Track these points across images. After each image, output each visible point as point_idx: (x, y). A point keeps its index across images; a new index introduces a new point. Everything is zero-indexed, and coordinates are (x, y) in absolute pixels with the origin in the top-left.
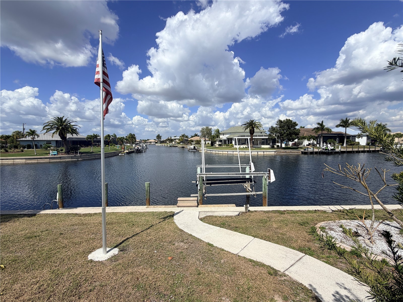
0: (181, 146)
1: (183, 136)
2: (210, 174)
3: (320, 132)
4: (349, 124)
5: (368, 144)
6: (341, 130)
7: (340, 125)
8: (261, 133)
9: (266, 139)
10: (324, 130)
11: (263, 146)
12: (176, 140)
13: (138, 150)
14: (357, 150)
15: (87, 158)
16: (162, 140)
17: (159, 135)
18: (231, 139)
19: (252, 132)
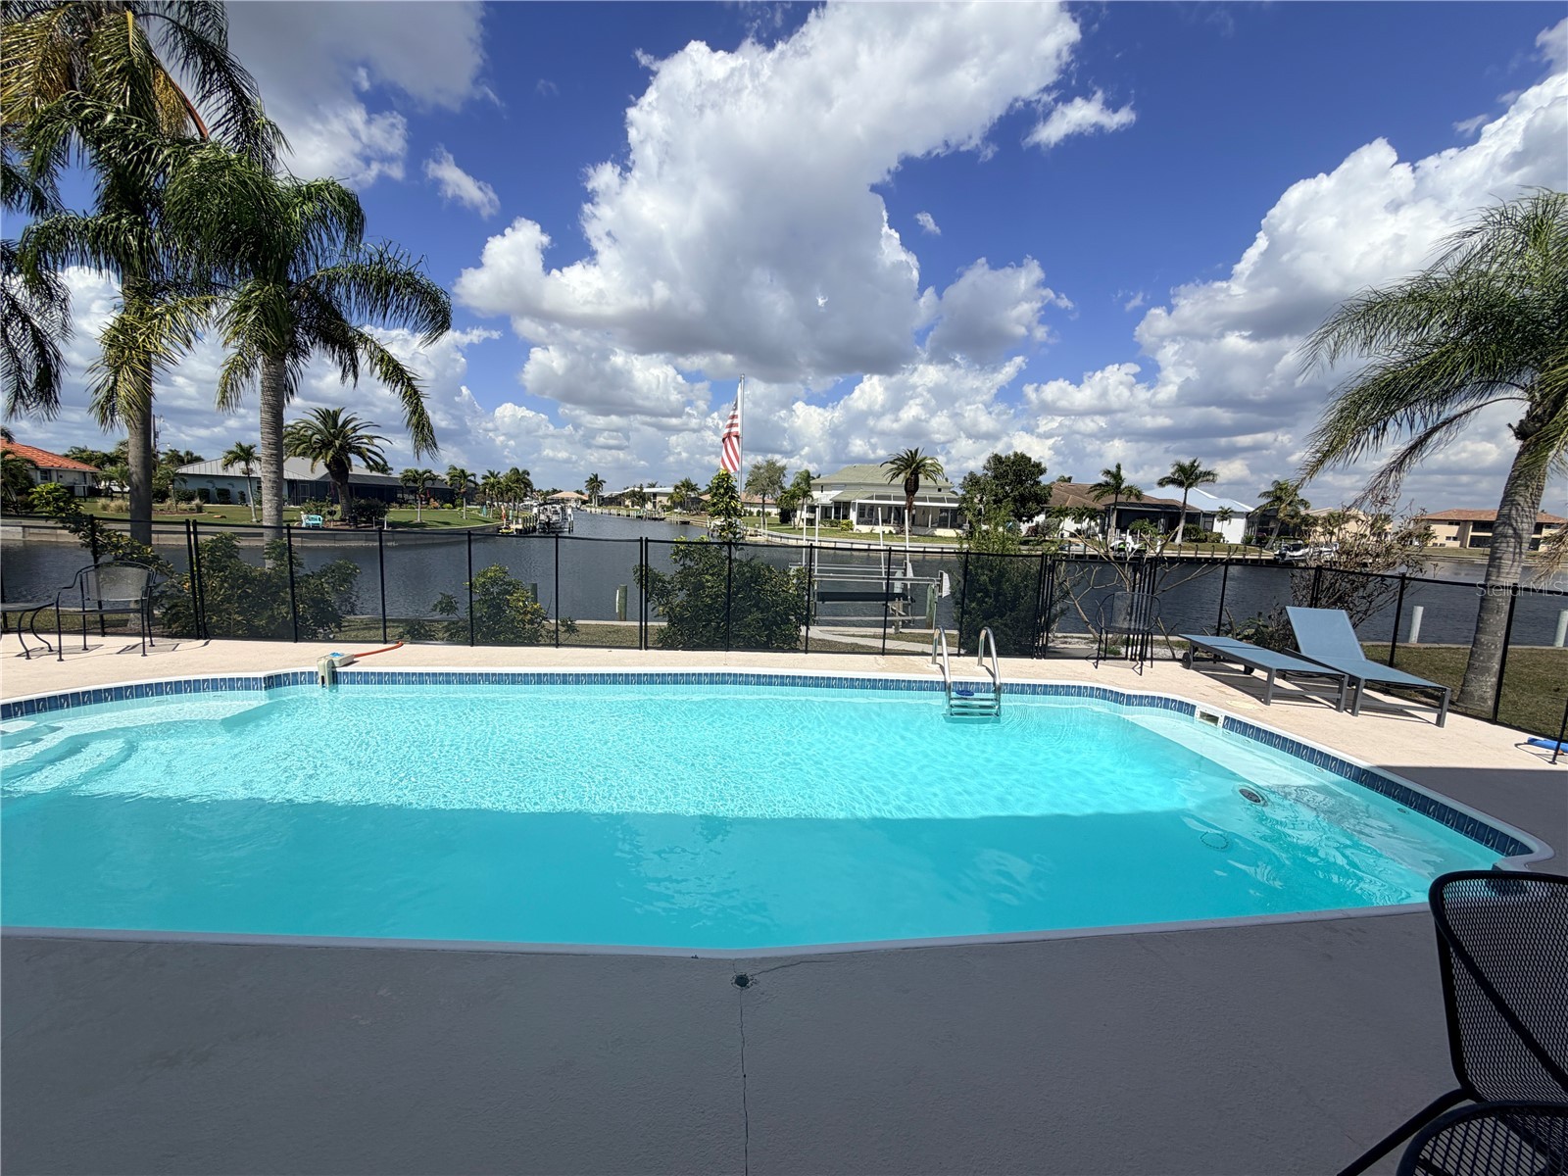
0: (680, 519)
1: (683, 485)
2: (829, 577)
3: (1110, 499)
4: (1197, 478)
5: (1247, 541)
6: (1173, 494)
7: (1171, 481)
8: (940, 490)
9: (953, 510)
10: (1121, 493)
11: (940, 532)
12: (658, 498)
13: (548, 524)
14: (1209, 556)
15: (411, 540)
16: (606, 494)
17: (596, 476)
18: (847, 505)
19: (912, 487)
